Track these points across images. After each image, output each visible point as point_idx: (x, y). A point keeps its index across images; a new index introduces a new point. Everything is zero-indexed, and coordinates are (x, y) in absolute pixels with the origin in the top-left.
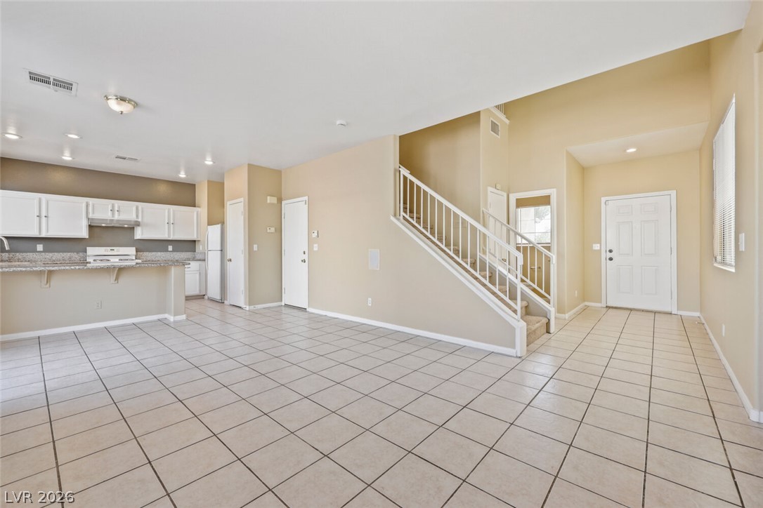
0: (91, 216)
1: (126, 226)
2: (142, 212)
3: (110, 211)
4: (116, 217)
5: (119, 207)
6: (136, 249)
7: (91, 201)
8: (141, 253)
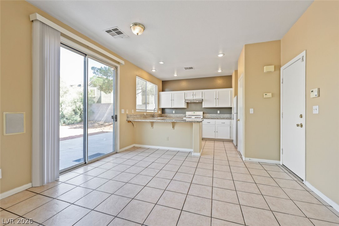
0: (186, 98)
1: (197, 102)
2: (204, 94)
3: (192, 96)
4: (194, 98)
5: (195, 93)
6: (203, 113)
7: (186, 92)
8: (206, 114)
